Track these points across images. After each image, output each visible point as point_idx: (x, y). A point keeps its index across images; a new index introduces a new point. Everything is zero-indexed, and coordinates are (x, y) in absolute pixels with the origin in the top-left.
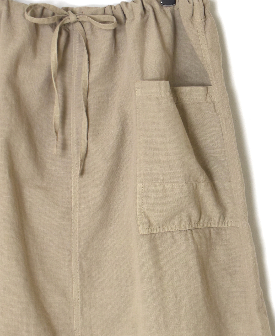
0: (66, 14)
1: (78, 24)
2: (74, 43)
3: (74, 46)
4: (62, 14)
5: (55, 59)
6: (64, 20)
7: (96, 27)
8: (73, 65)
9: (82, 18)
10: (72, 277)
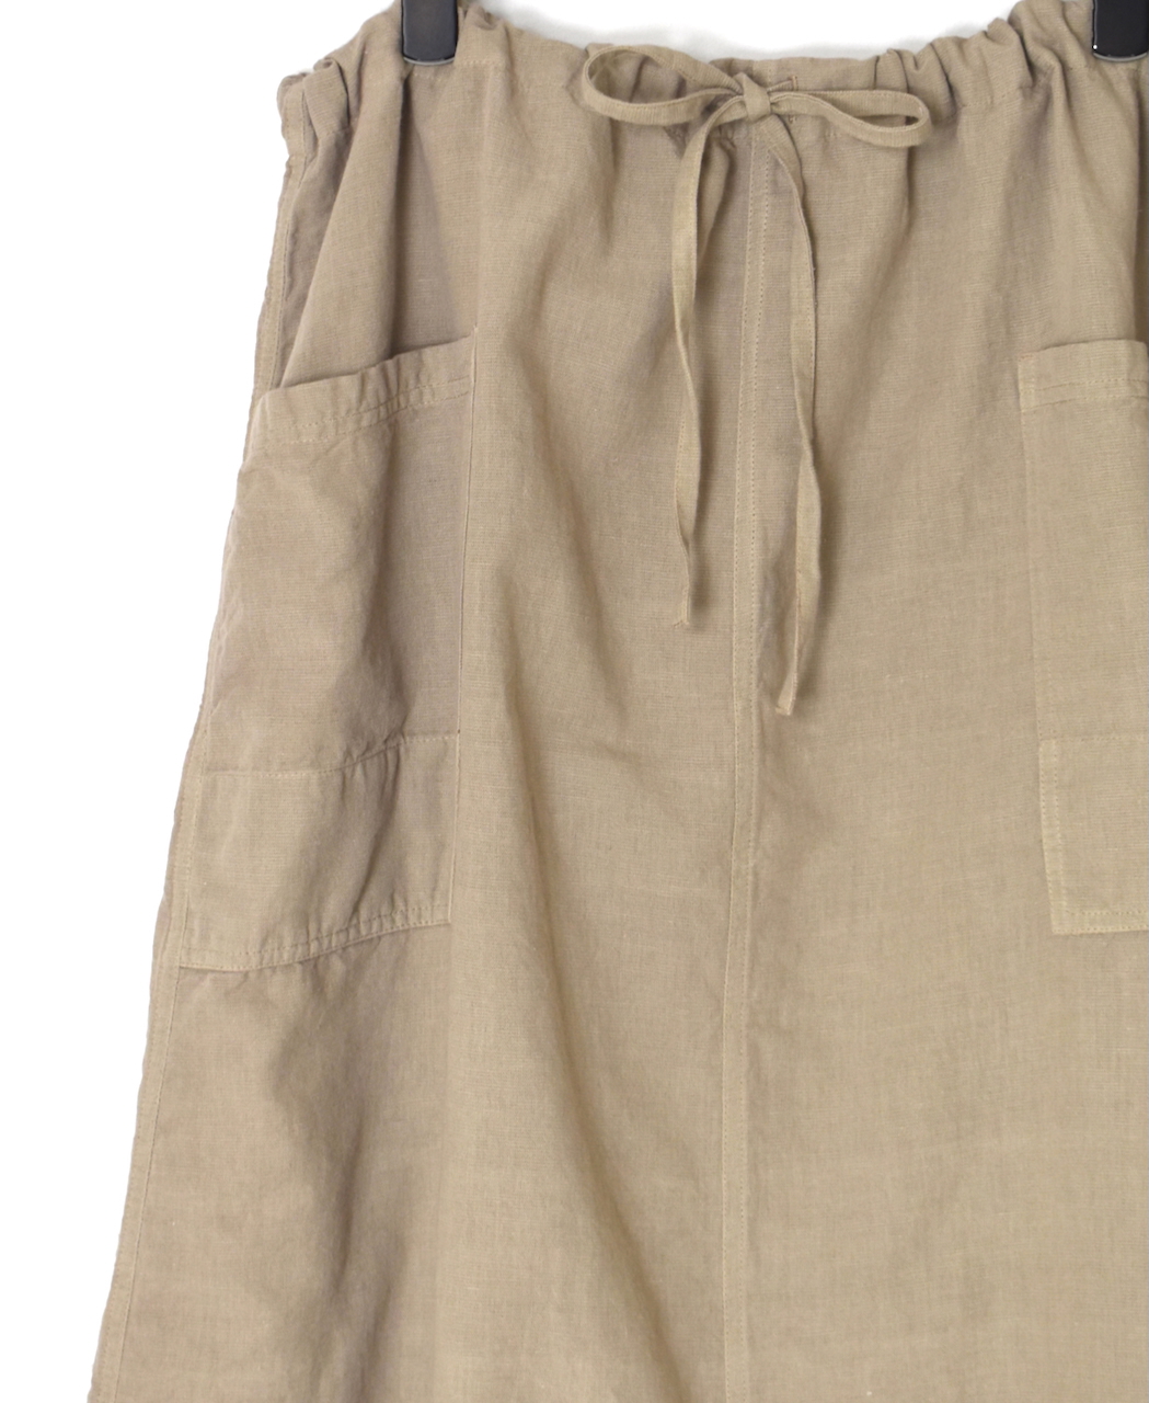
0: (728, 88)
1: (774, 125)
2: (751, 195)
3: (750, 208)
4: (715, 87)
5: (689, 255)
6: (723, 108)
7: (839, 135)
8: (747, 280)
9: (789, 103)
10: (721, 1097)
